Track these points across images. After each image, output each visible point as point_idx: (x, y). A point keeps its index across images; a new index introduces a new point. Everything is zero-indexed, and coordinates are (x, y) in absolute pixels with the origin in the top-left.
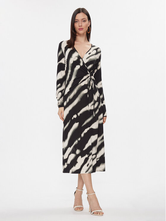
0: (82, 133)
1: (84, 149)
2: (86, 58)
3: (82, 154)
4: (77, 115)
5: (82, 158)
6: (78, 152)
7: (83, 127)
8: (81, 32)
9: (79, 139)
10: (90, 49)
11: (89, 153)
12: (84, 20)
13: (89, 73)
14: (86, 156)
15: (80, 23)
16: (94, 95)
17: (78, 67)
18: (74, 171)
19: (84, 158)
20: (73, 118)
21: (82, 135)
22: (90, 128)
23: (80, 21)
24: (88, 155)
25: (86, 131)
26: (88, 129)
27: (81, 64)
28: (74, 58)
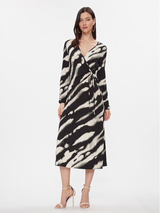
0: (75, 129)
1: (74, 145)
2: (88, 56)
3: (71, 149)
4: (74, 112)
5: (70, 152)
6: (67, 146)
7: (76, 123)
8: (85, 31)
9: (71, 134)
10: (95, 47)
11: (78, 149)
12: (88, 19)
13: (90, 71)
14: (75, 151)
15: (84, 22)
16: (95, 93)
17: (79, 65)
18: (60, 163)
19: (72, 153)
20: (69, 114)
21: (74, 131)
22: (85, 125)
23: (84, 20)
24: (77, 151)
25: (79, 127)
26: (82, 126)
27: (83, 62)
28: (76, 56)
